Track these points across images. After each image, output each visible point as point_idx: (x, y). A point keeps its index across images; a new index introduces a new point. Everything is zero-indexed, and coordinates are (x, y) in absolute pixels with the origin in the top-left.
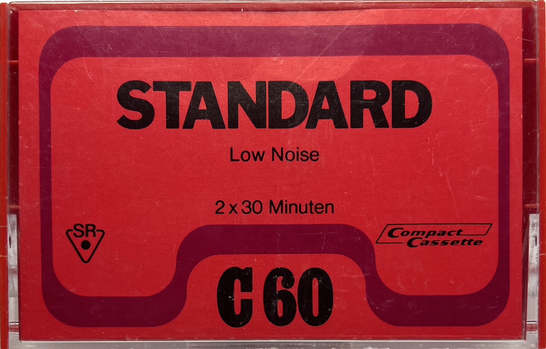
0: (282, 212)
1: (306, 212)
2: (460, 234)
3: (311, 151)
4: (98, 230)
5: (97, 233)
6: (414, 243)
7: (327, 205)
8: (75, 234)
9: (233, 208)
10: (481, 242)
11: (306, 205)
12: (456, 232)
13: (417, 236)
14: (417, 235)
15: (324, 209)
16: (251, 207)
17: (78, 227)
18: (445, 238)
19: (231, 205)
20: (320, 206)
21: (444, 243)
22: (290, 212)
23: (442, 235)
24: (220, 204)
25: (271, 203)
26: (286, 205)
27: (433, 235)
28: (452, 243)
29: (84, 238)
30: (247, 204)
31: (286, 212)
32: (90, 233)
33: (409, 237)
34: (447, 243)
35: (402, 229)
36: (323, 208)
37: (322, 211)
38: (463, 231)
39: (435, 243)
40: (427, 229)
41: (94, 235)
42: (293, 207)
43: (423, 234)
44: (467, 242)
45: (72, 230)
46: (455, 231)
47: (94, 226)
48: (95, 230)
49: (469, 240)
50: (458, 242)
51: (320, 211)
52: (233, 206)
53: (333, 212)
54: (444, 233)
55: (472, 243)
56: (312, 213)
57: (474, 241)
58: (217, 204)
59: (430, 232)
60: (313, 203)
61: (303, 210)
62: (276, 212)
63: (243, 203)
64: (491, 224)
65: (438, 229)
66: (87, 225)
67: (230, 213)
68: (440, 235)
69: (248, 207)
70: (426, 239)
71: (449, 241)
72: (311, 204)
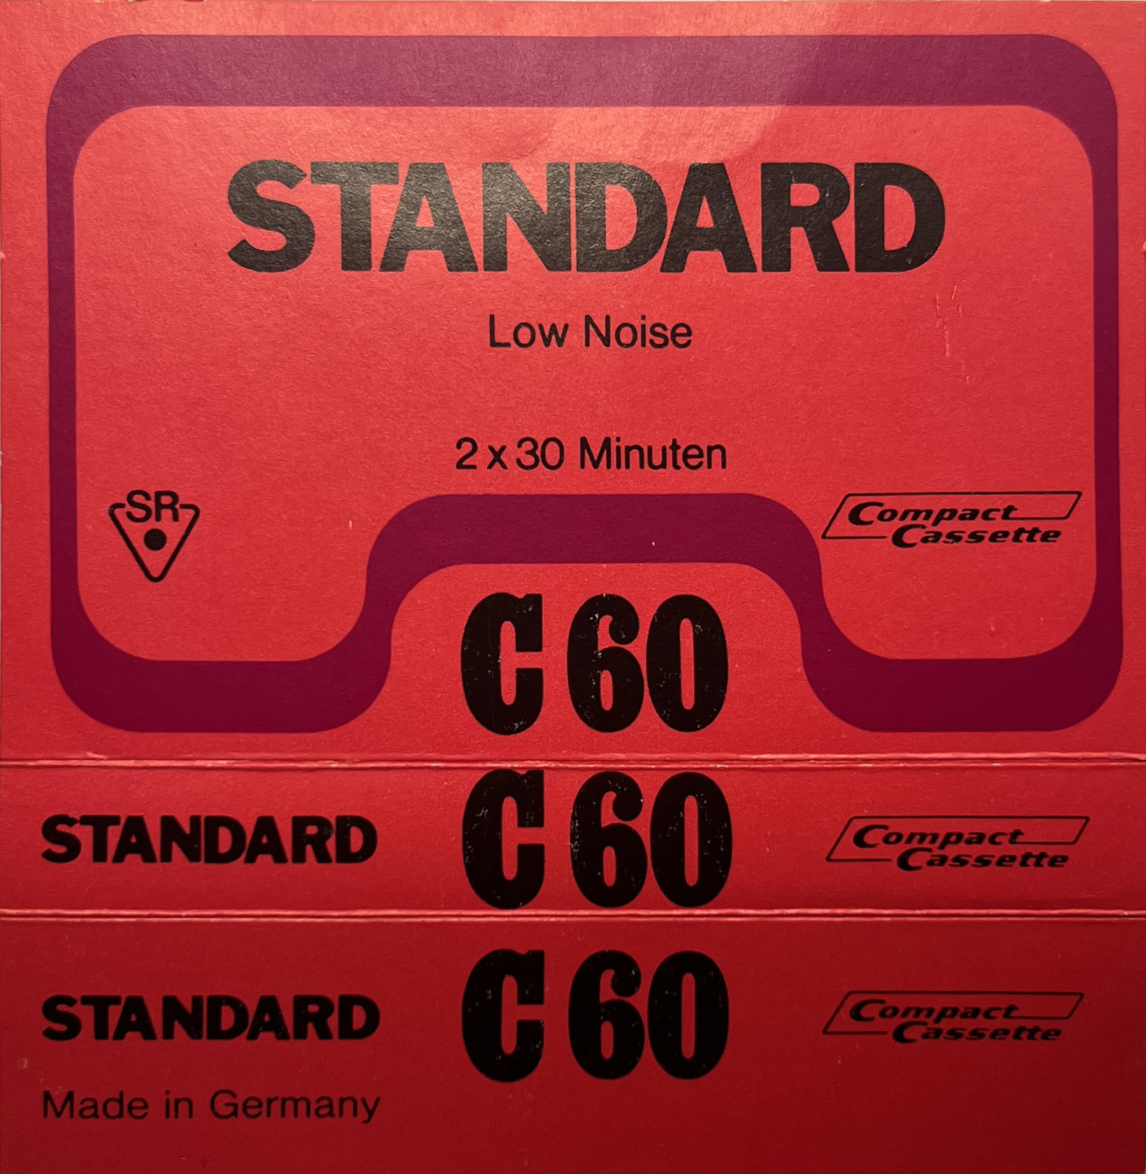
0: (609, 466)
1: (663, 465)
2: (1011, 516)
3: (673, 325)
4: (183, 506)
5: (181, 512)
6: (908, 537)
7: (710, 449)
8: (130, 515)
9: (497, 456)
10: (1057, 534)
11: (664, 448)
12: (1002, 512)
13: (914, 522)
14: (915, 518)
15: (705, 459)
16: (538, 453)
17: (138, 498)
18: (978, 524)
19: (491, 448)
20: (695, 452)
21: (976, 537)
22: (627, 466)
23: (970, 519)
24: (467, 447)
25: (584, 443)
26: (618, 448)
27: (950, 518)
28: (994, 538)
29: (152, 524)
30: (528, 446)
31: (619, 466)
32: (167, 513)
33: (897, 524)
34: (982, 538)
35: (881, 505)
36: (701, 456)
37: (701, 464)
38: (1016, 509)
39: (954, 537)
40: (936, 505)
41: (176, 518)
42: (635, 454)
43: (927, 518)
44: (1027, 534)
45: (122, 506)
46: (998, 510)
47: (174, 496)
48: (177, 506)
49: (1030, 529)
50: (1006, 534)
51: (696, 464)
52: (497, 450)
53: (724, 466)
54: (974, 514)
55: (1037, 537)
56: (676, 467)
57: (1040, 532)
58: (459, 446)
59: (943, 511)
60: (678, 443)
61: (657, 461)
62: (596, 464)
63: (519, 445)
64: (1079, 494)
65: (962, 504)
66: (159, 494)
67: (490, 467)
68: (965, 519)
69: (532, 453)
70: (935, 529)
71: (986, 532)
72: (675, 447)
